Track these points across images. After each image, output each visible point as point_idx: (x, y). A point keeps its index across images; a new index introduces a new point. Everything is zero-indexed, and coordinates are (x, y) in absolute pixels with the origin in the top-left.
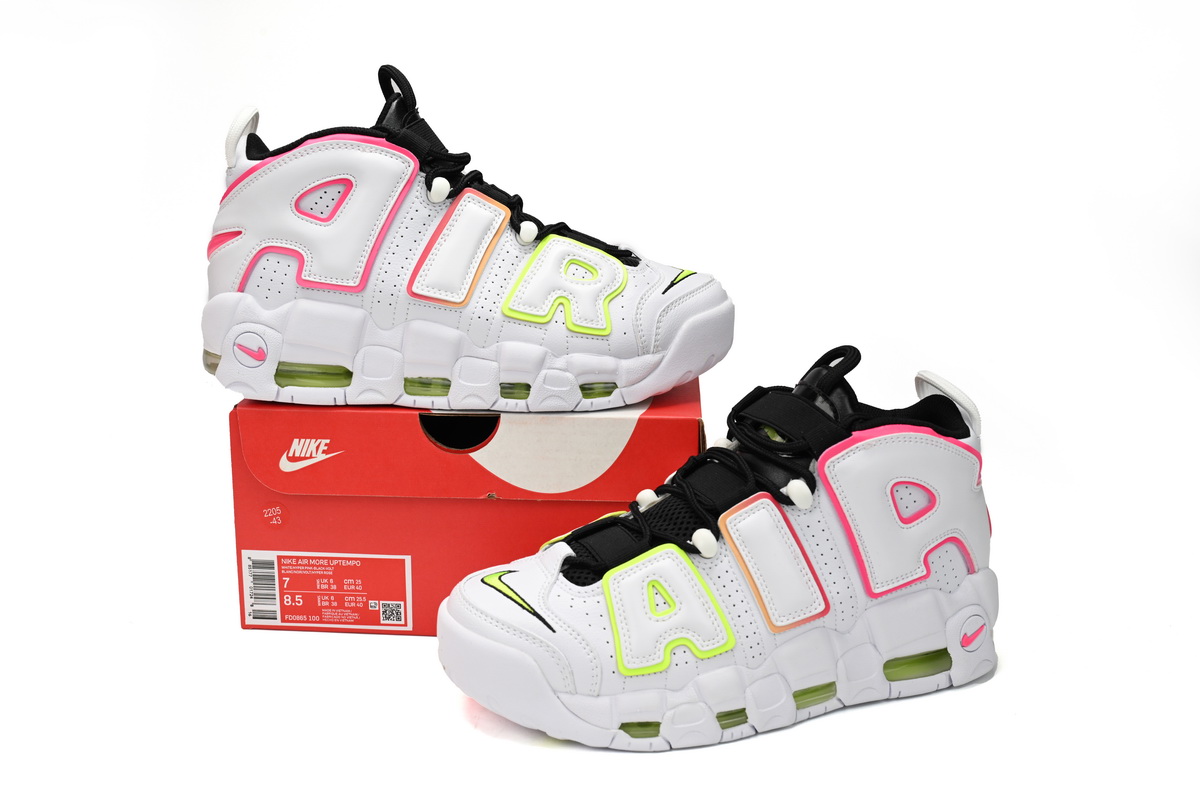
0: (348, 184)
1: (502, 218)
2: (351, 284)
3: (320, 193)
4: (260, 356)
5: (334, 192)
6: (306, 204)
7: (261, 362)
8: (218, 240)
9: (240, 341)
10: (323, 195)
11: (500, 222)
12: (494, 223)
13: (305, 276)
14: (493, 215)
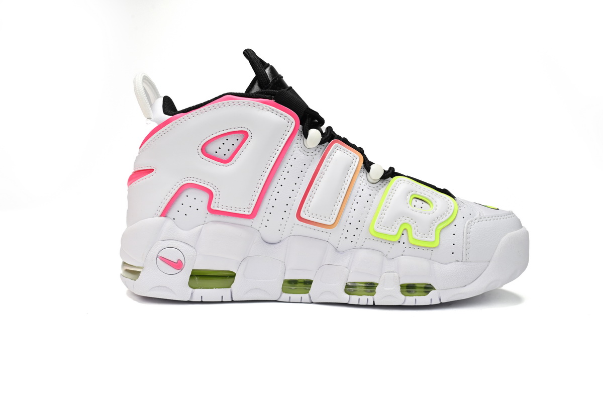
0: (245, 134)
1: (358, 161)
2: (247, 213)
3: (223, 140)
4: (178, 265)
5: (234, 140)
6: (211, 149)
7: (179, 271)
8: (138, 174)
9: (163, 254)
10: (225, 141)
11: (356, 164)
12: (353, 165)
13: (214, 206)
14: (351, 159)
